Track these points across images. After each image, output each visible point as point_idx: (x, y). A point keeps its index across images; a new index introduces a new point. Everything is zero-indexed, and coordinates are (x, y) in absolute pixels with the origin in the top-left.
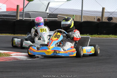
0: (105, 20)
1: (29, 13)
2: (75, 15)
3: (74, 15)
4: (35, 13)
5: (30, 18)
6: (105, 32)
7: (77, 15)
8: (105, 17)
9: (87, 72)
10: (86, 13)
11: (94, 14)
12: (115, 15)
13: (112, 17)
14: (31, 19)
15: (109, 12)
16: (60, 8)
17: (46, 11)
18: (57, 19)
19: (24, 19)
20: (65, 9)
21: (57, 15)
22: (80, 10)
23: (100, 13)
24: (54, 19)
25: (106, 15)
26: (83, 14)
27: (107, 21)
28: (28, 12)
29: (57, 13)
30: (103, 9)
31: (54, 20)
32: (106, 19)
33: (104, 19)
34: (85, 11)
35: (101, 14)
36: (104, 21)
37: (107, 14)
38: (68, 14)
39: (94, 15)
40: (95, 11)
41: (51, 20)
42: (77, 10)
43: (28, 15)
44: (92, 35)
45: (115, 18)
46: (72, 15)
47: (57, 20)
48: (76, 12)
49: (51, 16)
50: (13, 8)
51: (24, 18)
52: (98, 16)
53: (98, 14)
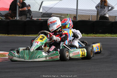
3: (68, 14)
6: (101, 31)
7: (72, 14)
10: (81, 12)
11: (90, 12)
12: (111, 14)
16: (54, 7)
17: (39, 10)
20: (60, 8)
21: (51, 14)
22: (75, 9)
26: (78, 13)
34: (79, 10)
38: (63, 13)
40: (91, 10)
41: (45, 19)
42: (71, 9)
44: (88, 34)
46: (66, 14)
49: (45, 16)
50: (6, 7)
51: (18, 18)
52: (93, 14)
53: (93, 12)
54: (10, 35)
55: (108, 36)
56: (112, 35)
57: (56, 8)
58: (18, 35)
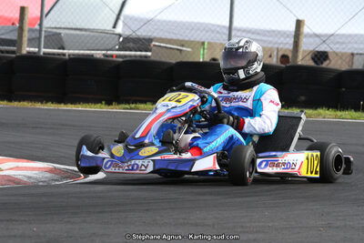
0: (303, 60)
1: (60, 34)
2: (209, 43)
3: (203, 43)
4: (78, 32)
5: (63, 49)
6: (303, 98)
7: (216, 43)
8: (304, 51)
9: (242, 227)
11: (270, 39)
12: (337, 46)
13: (328, 49)
14: (65, 51)
15: (317, 36)
17: (114, 27)
18: (149, 54)
19: (44, 54)
20: (175, 22)
21: (150, 40)
22: (224, 27)
23: (288, 36)
24: (138, 53)
25: (307, 46)
27: (311, 63)
28: (55, 30)
29: (150, 34)
30: (299, 24)
31: (141, 56)
32: (309, 57)
33: (300, 57)
34: (239, 30)
35: (293, 40)
36: (300, 63)
37: (311, 40)
38: (187, 39)
39: (270, 42)
40: (274, 31)
41: (130, 56)
42: (213, 25)
43: (55, 39)
45: (337, 54)
46: (198, 42)
47: (150, 57)
48: (213, 32)
49: (131, 45)
50: (6, 15)
51: (43, 50)
52: (281, 46)
53: (282, 39)
54: (15, 104)
55: (326, 115)
56: (339, 113)
57: (165, 21)
58: (42, 103)
